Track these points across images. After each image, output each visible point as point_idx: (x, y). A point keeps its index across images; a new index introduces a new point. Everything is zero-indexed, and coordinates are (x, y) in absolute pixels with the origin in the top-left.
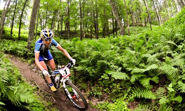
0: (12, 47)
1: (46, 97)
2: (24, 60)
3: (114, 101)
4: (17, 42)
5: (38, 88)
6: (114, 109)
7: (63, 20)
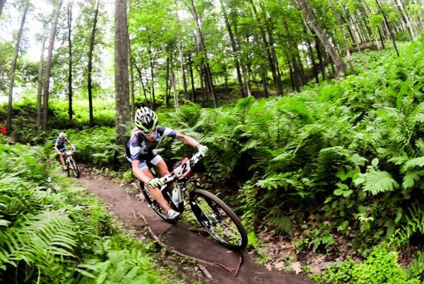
0: (78, 144)
1: (184, 268)
2: (113, 173)
3: (364, 254)
4: (87, 132)
5: (158, 247)
6: (368, 276)
7: (193, 62)
